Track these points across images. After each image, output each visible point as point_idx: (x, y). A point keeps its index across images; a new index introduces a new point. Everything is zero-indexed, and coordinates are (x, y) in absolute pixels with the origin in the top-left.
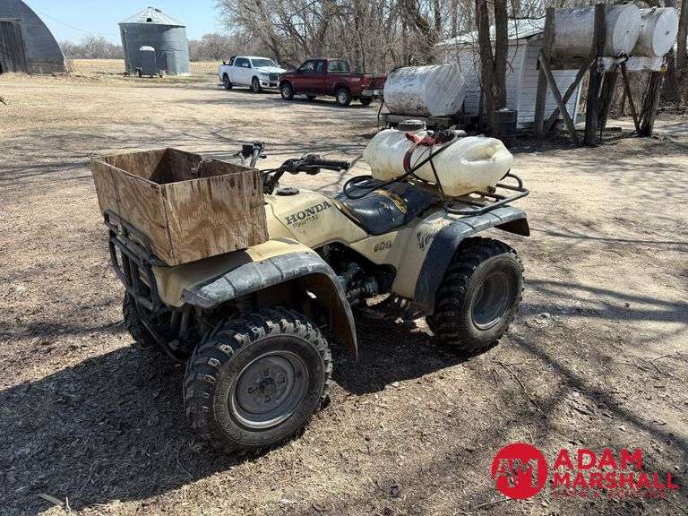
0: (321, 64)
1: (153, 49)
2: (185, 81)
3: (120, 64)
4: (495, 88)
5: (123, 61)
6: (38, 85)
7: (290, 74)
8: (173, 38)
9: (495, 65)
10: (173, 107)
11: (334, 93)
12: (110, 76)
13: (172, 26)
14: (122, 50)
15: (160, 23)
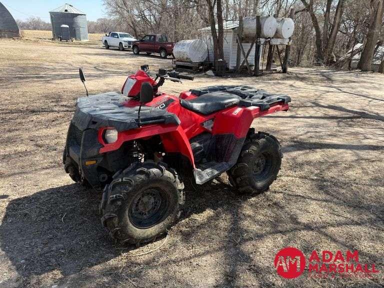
0: (153, 37)
1: (68, 26)
2: (85, 44)
3: (50, 34)
4: (218, 50)
5: (51, 32)
6: (5, 44)
7: (138, 41)
8: (79, 21)
9: (218, 40)
10: (77, 56)
11: (159, 52)
12: (44, 40)
13: (79, 15)
14: (51, 26)
15: (72, 13)
